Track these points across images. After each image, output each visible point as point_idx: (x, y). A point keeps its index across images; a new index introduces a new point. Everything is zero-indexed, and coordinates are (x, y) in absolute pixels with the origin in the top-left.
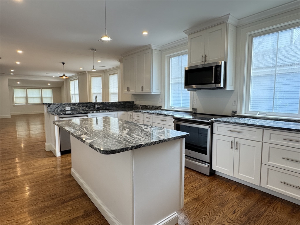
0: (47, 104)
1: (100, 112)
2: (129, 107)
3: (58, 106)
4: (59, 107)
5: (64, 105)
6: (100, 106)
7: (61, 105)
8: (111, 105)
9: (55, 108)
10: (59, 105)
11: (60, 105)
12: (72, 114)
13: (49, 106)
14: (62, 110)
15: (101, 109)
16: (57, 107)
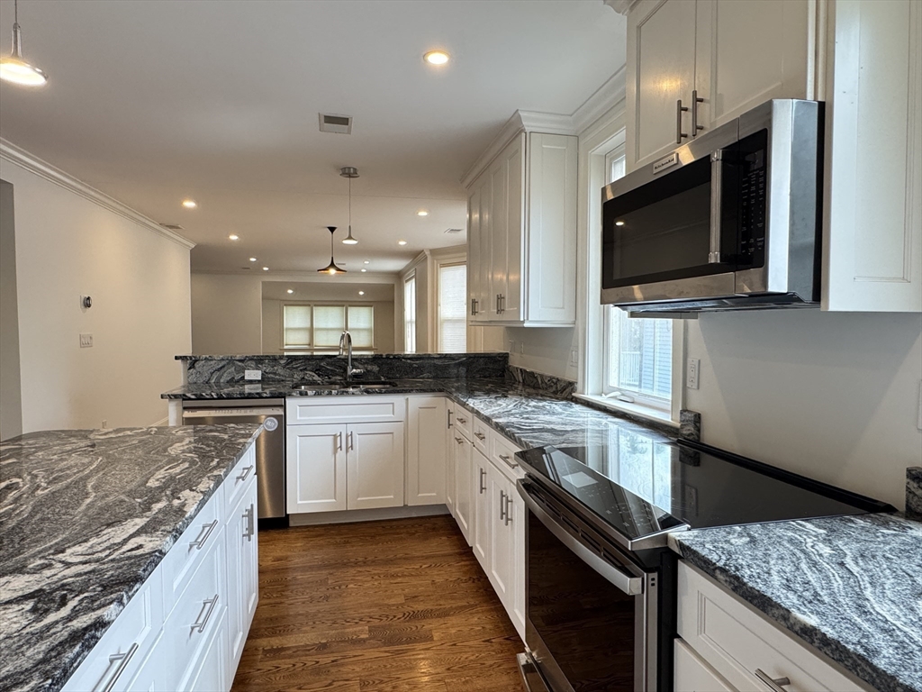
0: (186, 357)
1: (330, 394)
2: (487, 374)
3: (220, 366)
4: (222, 371)
5: (240, 364)
6: (369, 367)
7: (231, 361)
8: (411, 365)
9: (212, 374)
10: (223, 363)
11: (228, 364)
12: (224, 398)
13: (192, 366)
14: (233, 378)
15: (371, 379)
16: (219, 370)
